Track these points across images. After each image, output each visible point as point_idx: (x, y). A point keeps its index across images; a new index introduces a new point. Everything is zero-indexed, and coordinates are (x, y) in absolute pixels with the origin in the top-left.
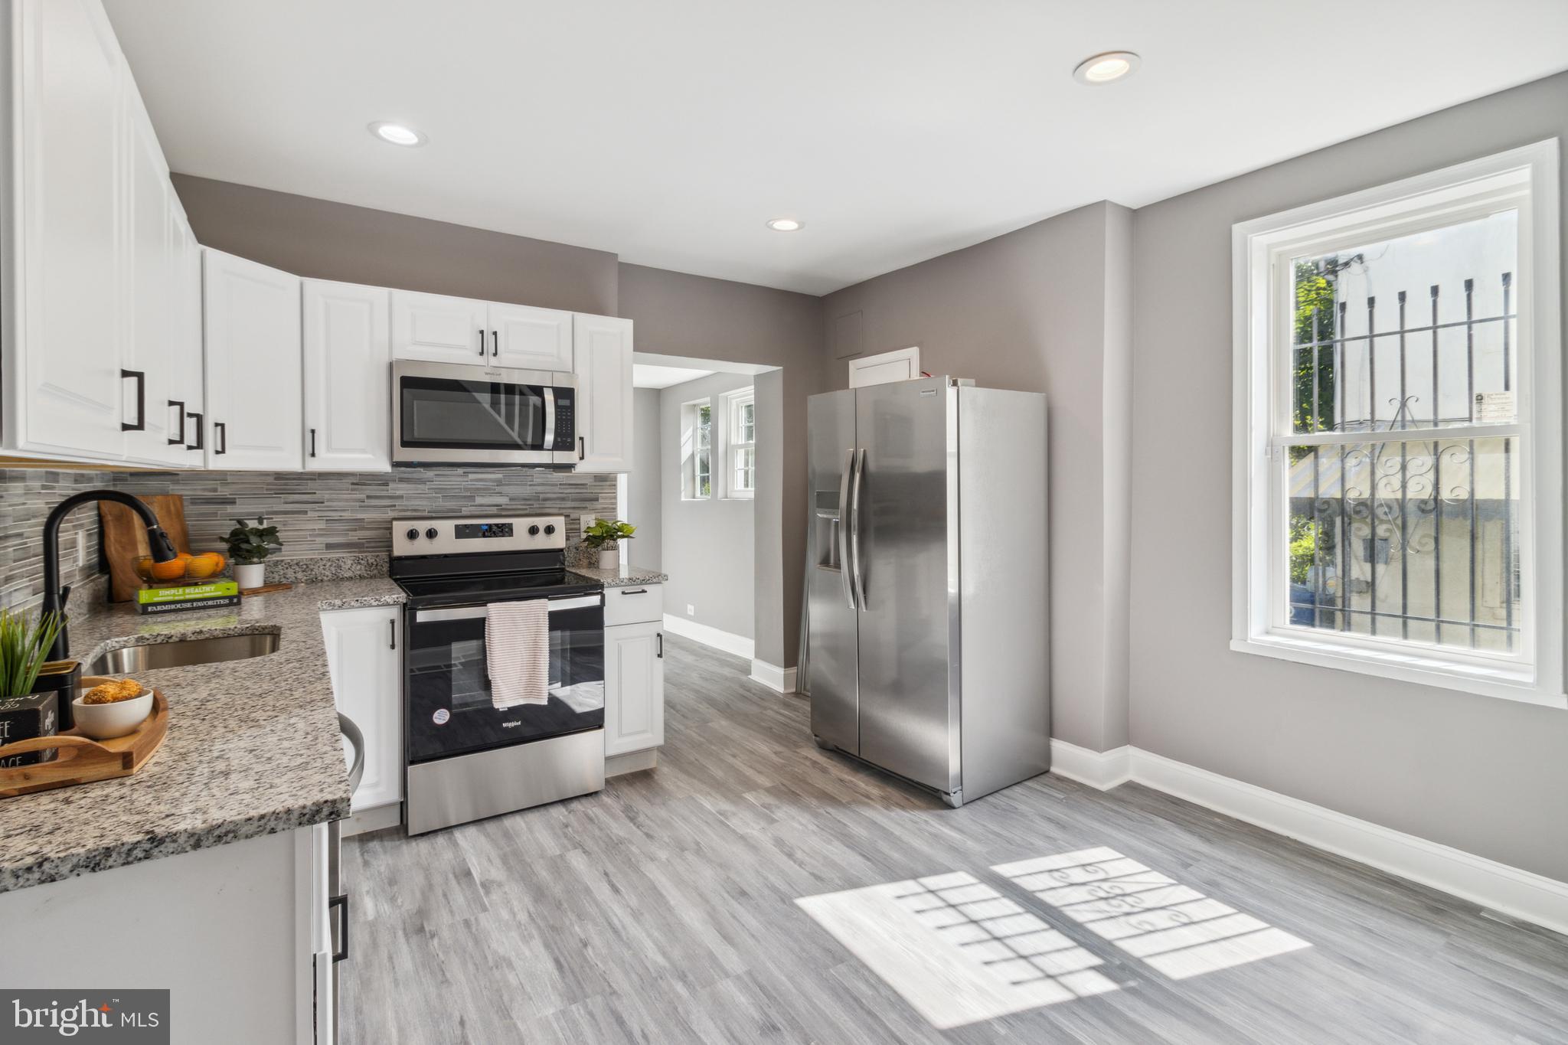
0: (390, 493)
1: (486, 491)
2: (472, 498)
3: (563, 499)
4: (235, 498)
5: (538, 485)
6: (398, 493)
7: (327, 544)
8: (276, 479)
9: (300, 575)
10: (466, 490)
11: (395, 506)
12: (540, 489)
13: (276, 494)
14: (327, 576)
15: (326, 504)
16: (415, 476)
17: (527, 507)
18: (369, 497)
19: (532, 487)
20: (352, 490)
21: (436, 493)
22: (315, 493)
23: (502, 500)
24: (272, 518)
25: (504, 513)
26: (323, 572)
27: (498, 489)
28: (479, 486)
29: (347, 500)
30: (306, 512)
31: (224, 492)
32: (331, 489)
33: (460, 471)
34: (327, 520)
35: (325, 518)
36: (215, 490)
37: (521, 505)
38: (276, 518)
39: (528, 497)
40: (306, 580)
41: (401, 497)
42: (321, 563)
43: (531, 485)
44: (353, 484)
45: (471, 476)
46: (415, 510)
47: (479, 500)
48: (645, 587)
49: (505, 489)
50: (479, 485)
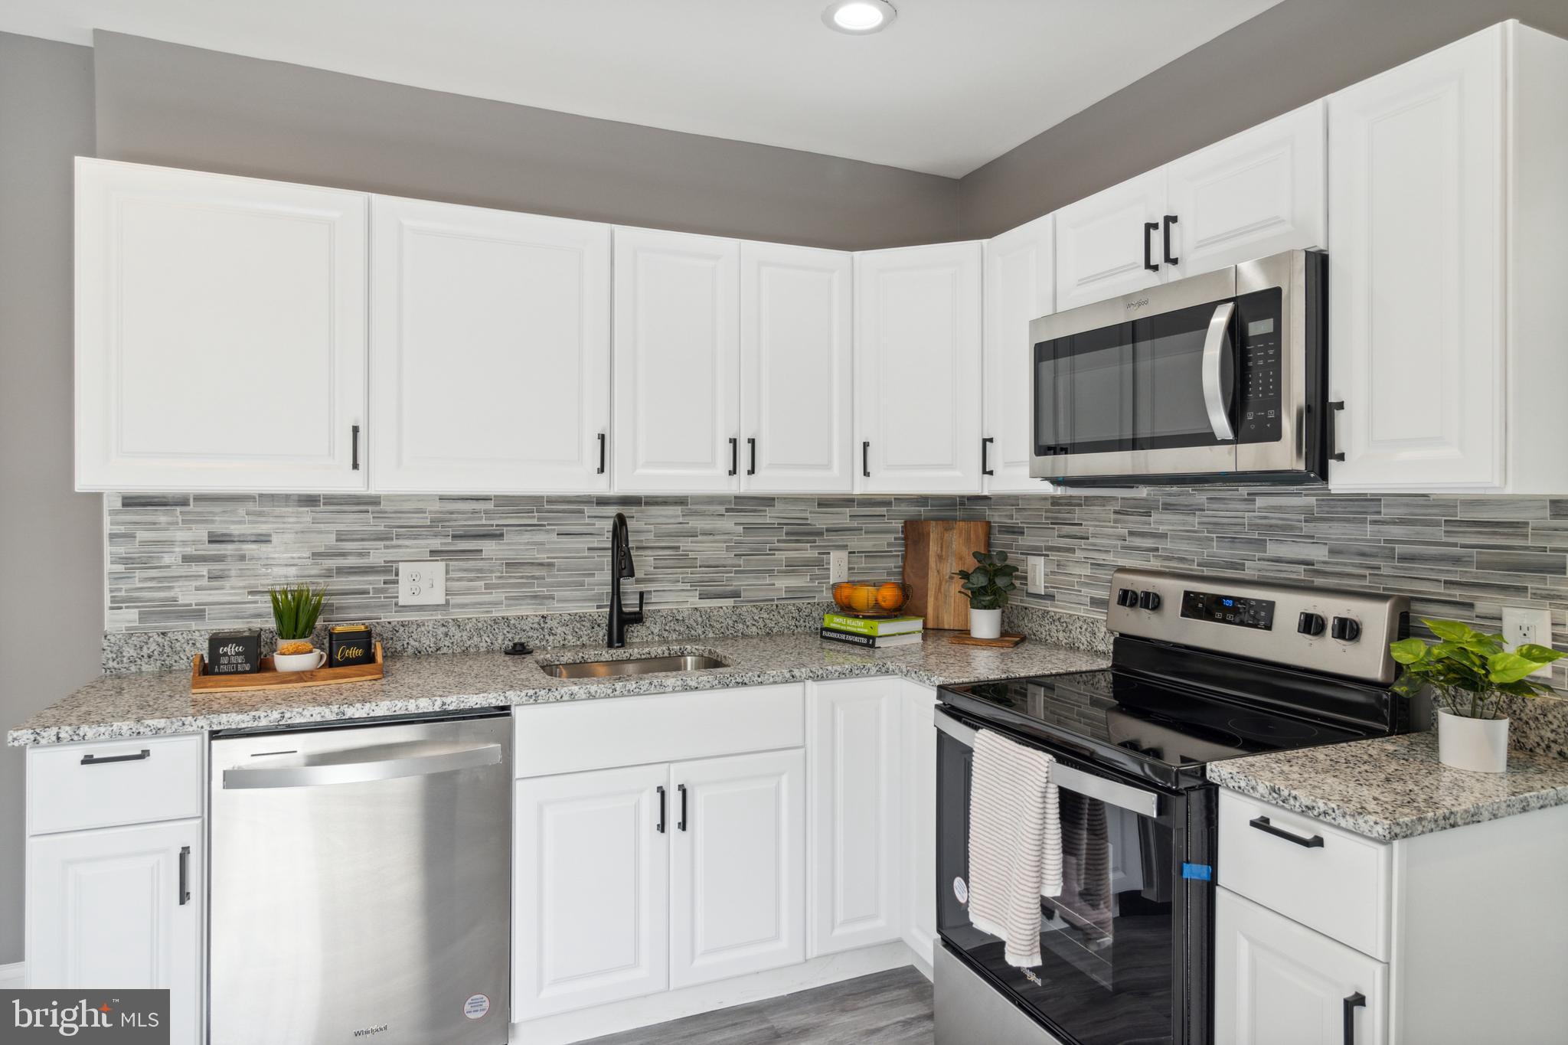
0: (1153, 528)
1: (1285, 531)
2: (1260, 544)
3: (1457, 560)
4: (1023, 528)
5: (1393, 522)
6: (1162, 529)
7: (1091, 598)
8: (1053, 504)
9: (1061, 635)
10: (1254, 527)
11: (1157, 549)
12: (1397, 532)
13: (1052, 524)
14: (1083, 644)
15: (1091, 540)
16: (1182, 500)
17: (1367, 572)
18: (1131, 533)
19: (1376, 527)
20: (1116, 521)
21: (1208, 532)
22: (1081, 524)
23: (1318, 553)
24: (1048, 555)
25: (1319, 581)
26: (1080, 636)
27: (1307, 528)
28: (1273, 522)
29: (1109, 536)
30: (1072, 550)
31: (1017, 520)
32: (1095, 519)
33: (1244, 491)
34: (1092, 564)
35: (1090, 561)
36: (1011, 517)
37: (1354, 565)
38: (1052, 555)
39: (1367, 550)
40: (1066, 644)
41: (1164, 536)
42: (1078, 624)
43: (1374, 522)
44: (1116, 512)
45: (1260, 502)
46: (1182, 560)
47: (1273, 550)
48: (1325, 832)
49: (1322, 529)
50: (1275, 519)
